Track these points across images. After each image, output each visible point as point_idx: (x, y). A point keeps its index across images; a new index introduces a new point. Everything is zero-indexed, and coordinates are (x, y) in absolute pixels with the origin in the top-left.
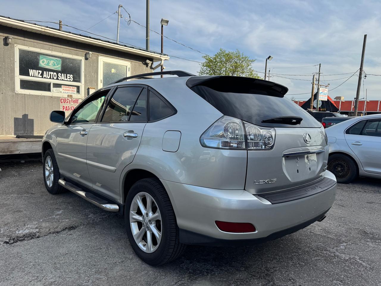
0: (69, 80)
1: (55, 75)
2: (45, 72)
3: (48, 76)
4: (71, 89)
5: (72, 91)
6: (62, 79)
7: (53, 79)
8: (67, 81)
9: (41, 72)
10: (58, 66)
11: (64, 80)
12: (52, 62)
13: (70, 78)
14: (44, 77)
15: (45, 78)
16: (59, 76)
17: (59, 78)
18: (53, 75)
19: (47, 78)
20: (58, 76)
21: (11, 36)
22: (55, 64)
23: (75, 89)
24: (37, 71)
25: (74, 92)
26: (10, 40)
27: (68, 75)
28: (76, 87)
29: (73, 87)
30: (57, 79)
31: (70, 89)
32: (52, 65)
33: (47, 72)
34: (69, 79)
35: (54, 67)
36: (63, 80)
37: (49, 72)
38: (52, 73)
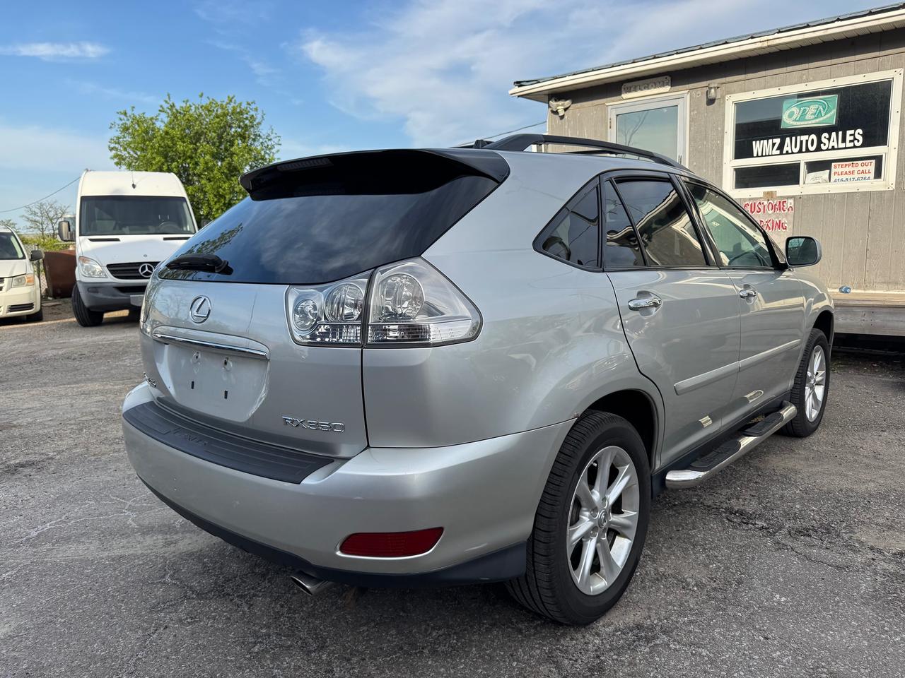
0: (852, 145)
1: (813, 140)
2: (788, 140)
3: (796, 147)
4: (861, 168)
5: (863, 172)
6: (830, 148)
7: (807, 151)
8: (846, 148)
9: (777, 141)
10: (829, 115)
11: (836, 147)
12: (813, 109)
13: (855, 139)
14: (784, 152)
15: (787, 153)
16: (823, 140)
17: (822, 145)
18: (807, 141)
19: (793, 153)
20: (820, 142)
21: (714, 83)
22: (820, 112)
23: (871, 166)
24: (770, 141)
25: (867, 176)
26: (713, 90)
27: (849, 132)
28: (874, 161)
29: (864, 162)
30: (818, 149)
31: (856, 169)
32: (813, 116)
33: (794, 138)
34: (851, 141)
35: (817, 120)
36: (833, 148)
37: (798, 137)
38: (804, 138)
